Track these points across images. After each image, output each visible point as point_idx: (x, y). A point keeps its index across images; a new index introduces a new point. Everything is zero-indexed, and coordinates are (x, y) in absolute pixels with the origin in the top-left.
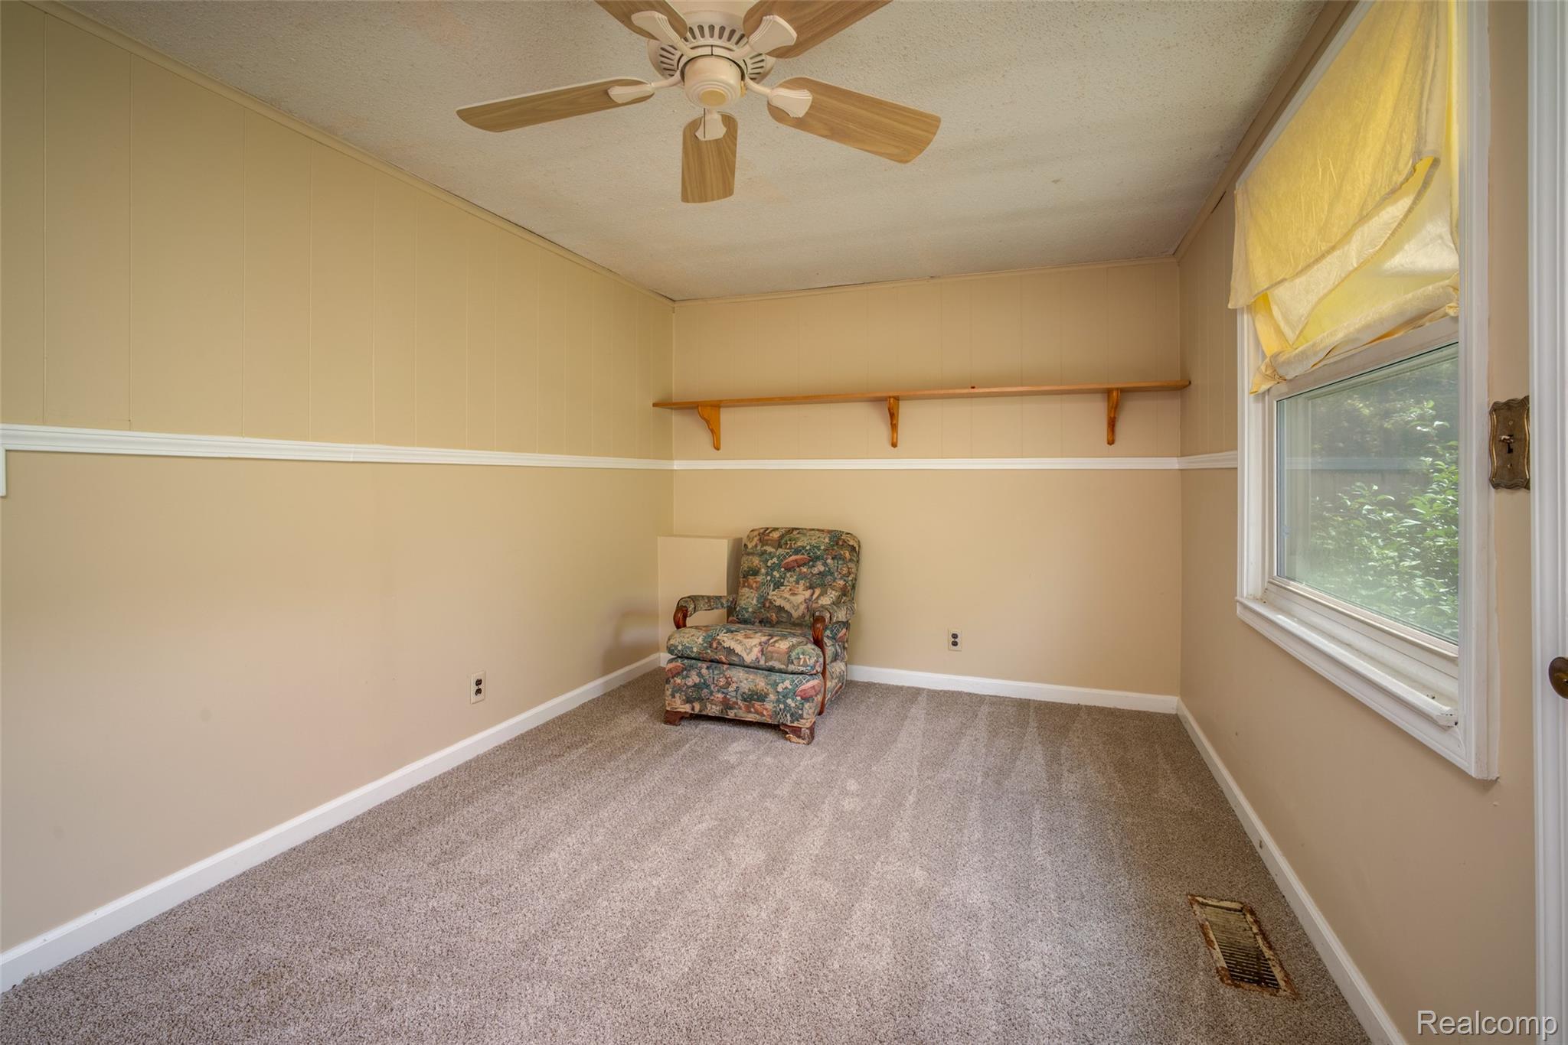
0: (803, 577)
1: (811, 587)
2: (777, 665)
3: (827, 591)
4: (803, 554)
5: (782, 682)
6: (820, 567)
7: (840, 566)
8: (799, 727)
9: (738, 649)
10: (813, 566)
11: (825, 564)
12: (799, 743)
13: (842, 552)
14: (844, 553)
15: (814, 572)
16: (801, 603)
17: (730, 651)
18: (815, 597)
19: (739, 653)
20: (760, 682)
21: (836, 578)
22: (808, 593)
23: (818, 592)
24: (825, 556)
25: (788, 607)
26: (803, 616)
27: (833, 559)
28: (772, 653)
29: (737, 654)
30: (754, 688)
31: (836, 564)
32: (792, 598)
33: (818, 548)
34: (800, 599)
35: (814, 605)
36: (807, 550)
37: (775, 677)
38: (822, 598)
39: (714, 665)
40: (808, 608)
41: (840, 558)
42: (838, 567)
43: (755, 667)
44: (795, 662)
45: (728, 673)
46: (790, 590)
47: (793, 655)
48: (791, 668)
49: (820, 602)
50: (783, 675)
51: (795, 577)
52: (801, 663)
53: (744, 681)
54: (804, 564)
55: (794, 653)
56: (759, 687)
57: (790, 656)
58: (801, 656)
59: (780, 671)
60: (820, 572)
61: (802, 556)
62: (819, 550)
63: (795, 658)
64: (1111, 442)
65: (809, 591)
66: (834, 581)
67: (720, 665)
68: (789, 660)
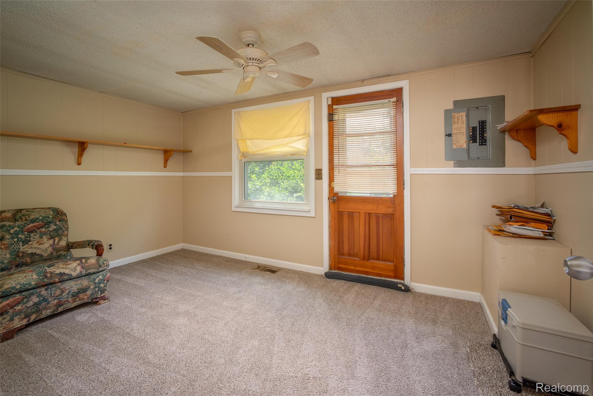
0: (45, 233)
1: (52, 238)
2: (92, 271)
3: (62, 238)
4: (38, 222)
5: (98, 277)
6: (53, 227)
7: (64, 224)
8: (104, 296)
9: (67, 271)
10: (48, 227)
11: (56, 225)
12: (105, 303)
13: (63, 217)
14: (64, 218)
15: (51, 230)
16: (48, 247)
17: (61, 274)
18: (56, 242)
19: (69, 273)
20: (85, 282)
21: (64, 231)
22: (51, 242)
23: (57, 239)
24: (54, 221)
25: (38, 252)
26: (52, 253)
27: (59, 221)
28: (89, 266)
29: (67, 274)
30: (81, 287)
31: (62, 224)
32: (41, 246)
33: (48, 217)
34: (47, 245)
35: (57, 246)
36: (41, 220)
37: (93, 276)
38: (61, 242)
39: (50, 286)
40: (54, 249)
41: (63, 220)
42: (63, 225)
43: (79, 277)
44: (103, 266)
45: (62, 287)
46: (37, 242)
47: (101, 263)
48: (101, 269)
49: (60, 244)
50: (97, 274)
51: (38, 235)
52: (105, 265)
53: (73, 286)
54: (42, 227)
55: (101, 262)
56: (84, 285)
57: (99, 264)
58: (105, 262)
59: (94, 273)
60: (54, 229)
61: (38, 223)
62: (49, 218)
63: (102, 264)
64: (165, 167)
65: (51, 240)
66: (64, 232)
67: (54, 285)
68: (99, 266)
